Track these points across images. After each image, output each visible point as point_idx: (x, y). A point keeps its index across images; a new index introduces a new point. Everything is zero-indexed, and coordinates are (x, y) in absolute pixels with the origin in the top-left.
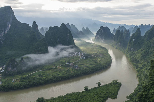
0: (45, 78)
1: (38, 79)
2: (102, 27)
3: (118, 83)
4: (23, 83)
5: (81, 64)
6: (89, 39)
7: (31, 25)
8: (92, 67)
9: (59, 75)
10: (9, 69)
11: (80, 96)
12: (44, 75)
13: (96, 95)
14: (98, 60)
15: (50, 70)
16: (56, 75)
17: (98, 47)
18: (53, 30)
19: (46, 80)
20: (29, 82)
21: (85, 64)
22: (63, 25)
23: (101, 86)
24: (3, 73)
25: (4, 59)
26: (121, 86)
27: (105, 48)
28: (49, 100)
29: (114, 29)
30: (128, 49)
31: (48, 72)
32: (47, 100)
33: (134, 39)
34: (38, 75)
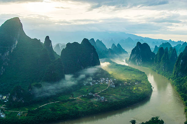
0: (59, 112)
1: (50, 113)
2: (139, 43)
3: (159, 120)
4: (31, 118)
5: (109, 95)
8: (124, 99)
9: (78, 109)
10: (14, 99)
12: (58, 108)
14: (133, 89)
15: (66, 101)
16: (74, 109)
17: (133, 71)
19: (61, 116)
20: (38, 118)
21: (114, 95)
22: (85, 40)
24: (7, 103)
25: (9, 85)
27: (144, 73)
29: (156, 46)
30: (174, 74)
31: (63, 105)
33: (182, 61)
34: (50, 108)
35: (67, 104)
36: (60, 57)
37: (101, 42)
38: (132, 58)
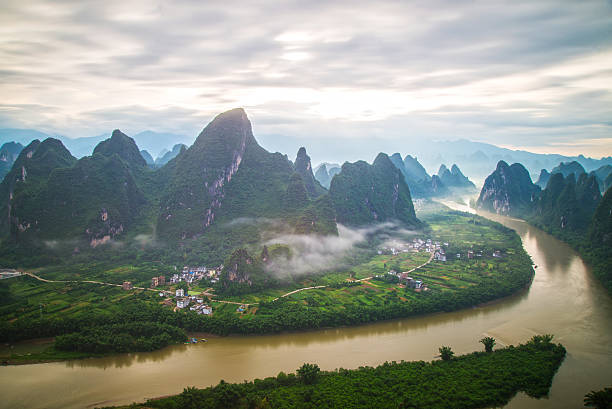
0: (324, 309)
1: (305, 309)
2: (502, 164)
3: (554, 345)
4: (266, 318)
5: (433, 278)
6: (461, 199)
7: (293, 158)
8: (467, 288)
9: (364, 304)
10: (233, 276)
11: (427, 376)
12: (321, 300)
13: (476, 376)
14: (486, 267)
15: (339, 287)
16: (357, 304)
17: (488, 225)
18: (353, 173)
19: (328, 317)
20: (281, 318)
21: (444, 277)
22: (382, 157)
23: (493, 349)
24: (217, 285)
25: (222, 247)
26: (564, 356)
27: (513, 231)
28: (333, 374)
29: (544, 171)
30: (592, 238)
31: (333, 293)
32: (327, 375)
34: (305, 299)
35: (340, 291)
36: (327, 193)
37: (414, 162)
38: (485, 196)
